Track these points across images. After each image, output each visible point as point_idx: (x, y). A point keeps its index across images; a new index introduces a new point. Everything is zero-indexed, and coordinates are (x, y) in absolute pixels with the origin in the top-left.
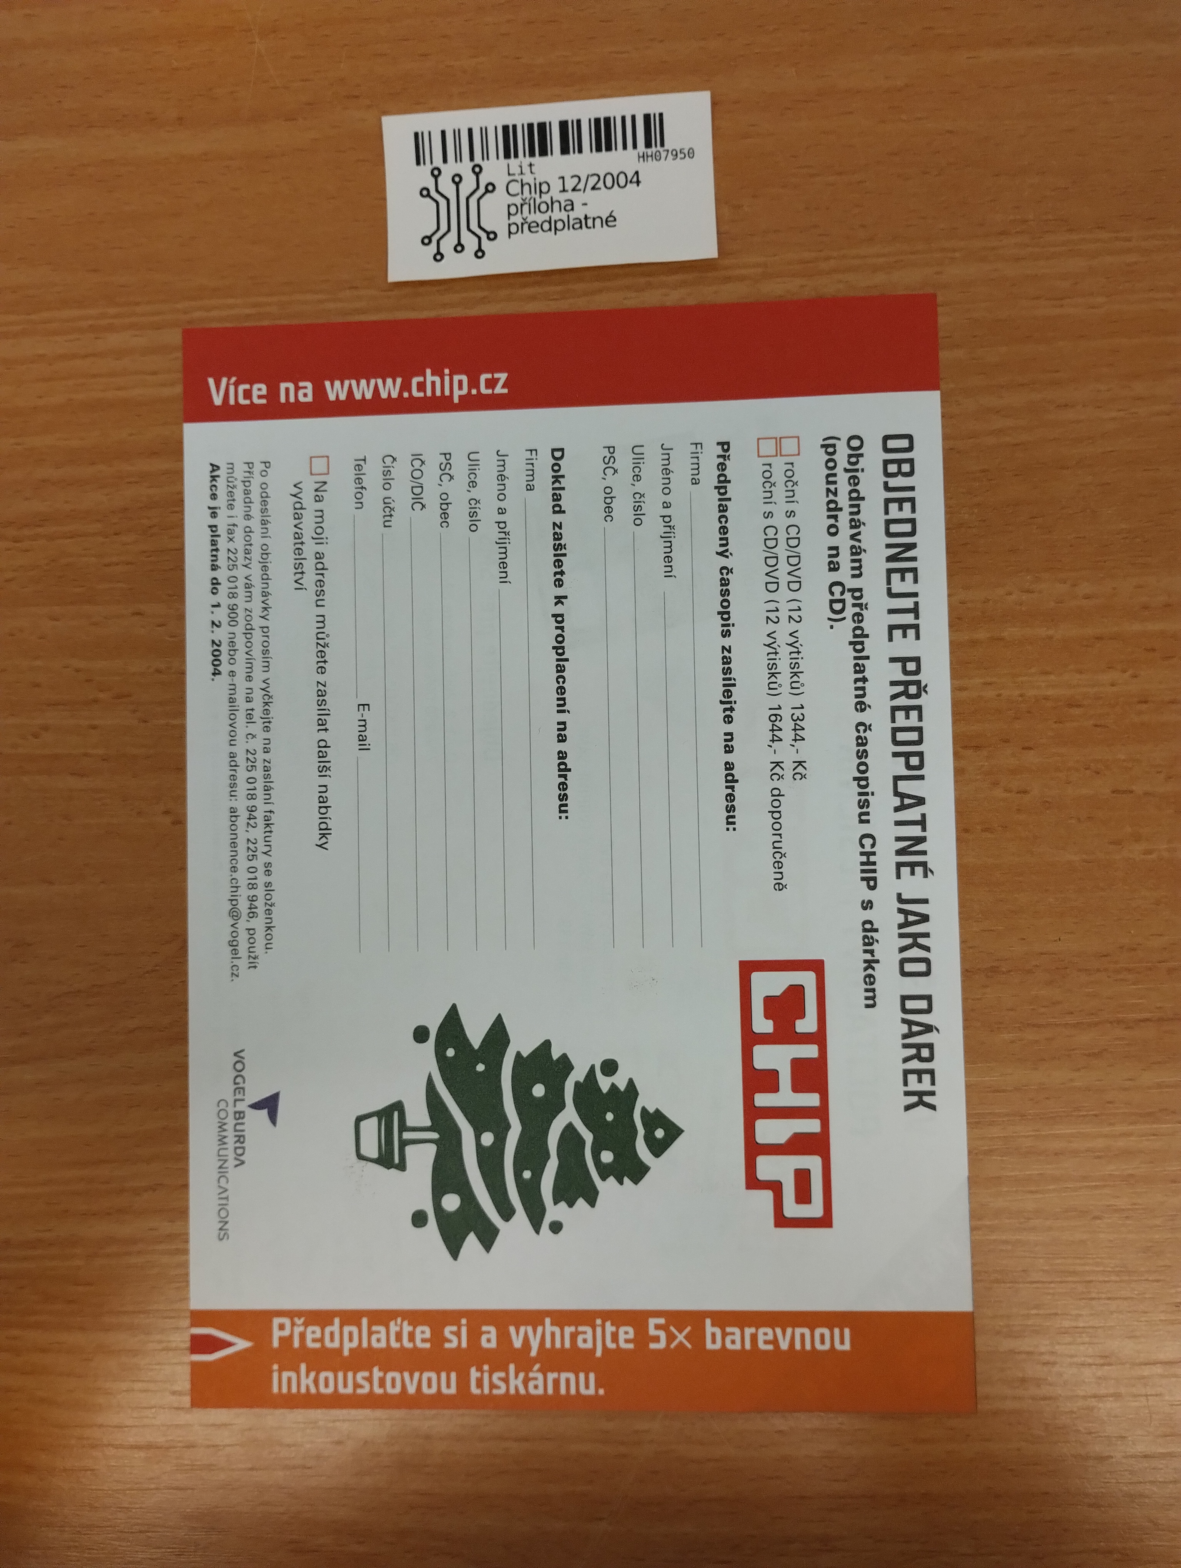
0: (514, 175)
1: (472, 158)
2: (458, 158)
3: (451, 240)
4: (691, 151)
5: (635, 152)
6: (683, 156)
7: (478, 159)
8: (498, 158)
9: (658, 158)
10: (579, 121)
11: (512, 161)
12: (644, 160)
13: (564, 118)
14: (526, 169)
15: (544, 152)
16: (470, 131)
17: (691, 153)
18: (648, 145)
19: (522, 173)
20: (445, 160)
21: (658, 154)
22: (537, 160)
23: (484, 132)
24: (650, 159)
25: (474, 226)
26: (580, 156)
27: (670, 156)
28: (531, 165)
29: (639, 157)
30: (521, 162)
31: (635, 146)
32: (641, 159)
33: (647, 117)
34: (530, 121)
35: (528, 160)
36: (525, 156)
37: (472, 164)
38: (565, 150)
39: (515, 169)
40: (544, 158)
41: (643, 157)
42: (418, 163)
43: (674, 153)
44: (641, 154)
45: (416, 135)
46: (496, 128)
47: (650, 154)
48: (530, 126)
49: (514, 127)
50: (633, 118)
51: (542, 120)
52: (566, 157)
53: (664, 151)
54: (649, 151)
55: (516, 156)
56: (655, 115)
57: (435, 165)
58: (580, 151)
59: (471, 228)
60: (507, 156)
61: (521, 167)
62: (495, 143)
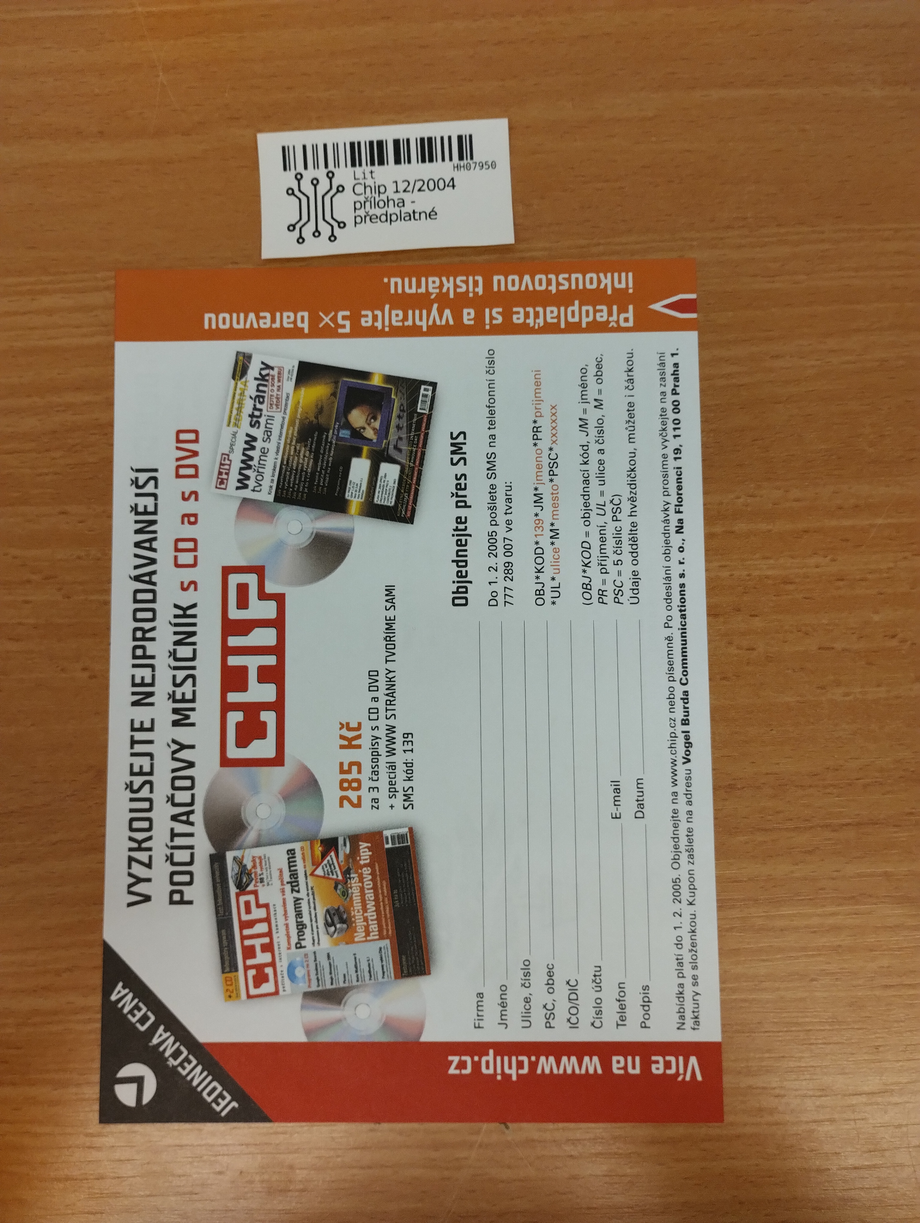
0: (358, 179)
1: (326, 166)
2: (316, 166)
3: (310, 228)
4: (493, 163)
5: (451, 164)
6: (487, 167)
7: (331, 167)
8: (346, 166)
9: (469, 168)
10: (408, 140)
11: (358, 169)
12: (458, 170)
13: (396, 137)
14: (368, 175)
15: (381, 163)
16: (325, 146)
17: (493, 165)
18: (461, 158)
19: (365, 178)
20: (306, 167)
21: (468, 165)
22: (376, 168)
23: (336, 147)
24: (462, 169)
25: (328, 217)
26: (409, 166)
27: (478, 167)
28: (372, 172)
29: (454, 167)
30: (364, 170)
31: (451, 159)
32: (456, 169)
33: (460, 138)
34: (371, 139)
35: (370, 168)
36: (367, 165)
37: (326, 171)
38: (397, 161)
39: (359, 175)
40: (381, 167)
41: (458, 167)
42: (285, 169)
43: (481, 165)
44: (456, 165)
45: (284, 148)
46: (345, 144)
47: (462, 165)
48: (371, 143)
49: (359, 143)
50: (450, 138)
51: (380, 138)
52: (398, 166)
53: (473, 163)
54: (462, 163)
55: (360, 165)
56: (466, 136)
57: (298, 170)
58: (409, 162)
59: (326, 218)
60: (353, 165)
61: (364, 174)
62: (344, 155)
